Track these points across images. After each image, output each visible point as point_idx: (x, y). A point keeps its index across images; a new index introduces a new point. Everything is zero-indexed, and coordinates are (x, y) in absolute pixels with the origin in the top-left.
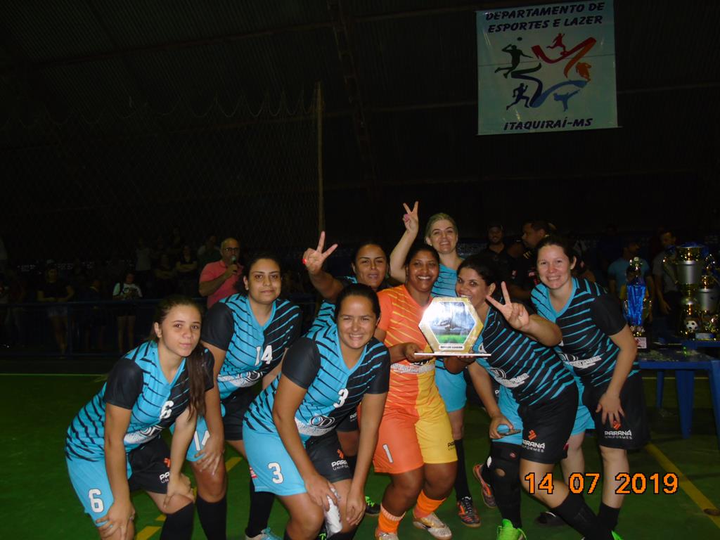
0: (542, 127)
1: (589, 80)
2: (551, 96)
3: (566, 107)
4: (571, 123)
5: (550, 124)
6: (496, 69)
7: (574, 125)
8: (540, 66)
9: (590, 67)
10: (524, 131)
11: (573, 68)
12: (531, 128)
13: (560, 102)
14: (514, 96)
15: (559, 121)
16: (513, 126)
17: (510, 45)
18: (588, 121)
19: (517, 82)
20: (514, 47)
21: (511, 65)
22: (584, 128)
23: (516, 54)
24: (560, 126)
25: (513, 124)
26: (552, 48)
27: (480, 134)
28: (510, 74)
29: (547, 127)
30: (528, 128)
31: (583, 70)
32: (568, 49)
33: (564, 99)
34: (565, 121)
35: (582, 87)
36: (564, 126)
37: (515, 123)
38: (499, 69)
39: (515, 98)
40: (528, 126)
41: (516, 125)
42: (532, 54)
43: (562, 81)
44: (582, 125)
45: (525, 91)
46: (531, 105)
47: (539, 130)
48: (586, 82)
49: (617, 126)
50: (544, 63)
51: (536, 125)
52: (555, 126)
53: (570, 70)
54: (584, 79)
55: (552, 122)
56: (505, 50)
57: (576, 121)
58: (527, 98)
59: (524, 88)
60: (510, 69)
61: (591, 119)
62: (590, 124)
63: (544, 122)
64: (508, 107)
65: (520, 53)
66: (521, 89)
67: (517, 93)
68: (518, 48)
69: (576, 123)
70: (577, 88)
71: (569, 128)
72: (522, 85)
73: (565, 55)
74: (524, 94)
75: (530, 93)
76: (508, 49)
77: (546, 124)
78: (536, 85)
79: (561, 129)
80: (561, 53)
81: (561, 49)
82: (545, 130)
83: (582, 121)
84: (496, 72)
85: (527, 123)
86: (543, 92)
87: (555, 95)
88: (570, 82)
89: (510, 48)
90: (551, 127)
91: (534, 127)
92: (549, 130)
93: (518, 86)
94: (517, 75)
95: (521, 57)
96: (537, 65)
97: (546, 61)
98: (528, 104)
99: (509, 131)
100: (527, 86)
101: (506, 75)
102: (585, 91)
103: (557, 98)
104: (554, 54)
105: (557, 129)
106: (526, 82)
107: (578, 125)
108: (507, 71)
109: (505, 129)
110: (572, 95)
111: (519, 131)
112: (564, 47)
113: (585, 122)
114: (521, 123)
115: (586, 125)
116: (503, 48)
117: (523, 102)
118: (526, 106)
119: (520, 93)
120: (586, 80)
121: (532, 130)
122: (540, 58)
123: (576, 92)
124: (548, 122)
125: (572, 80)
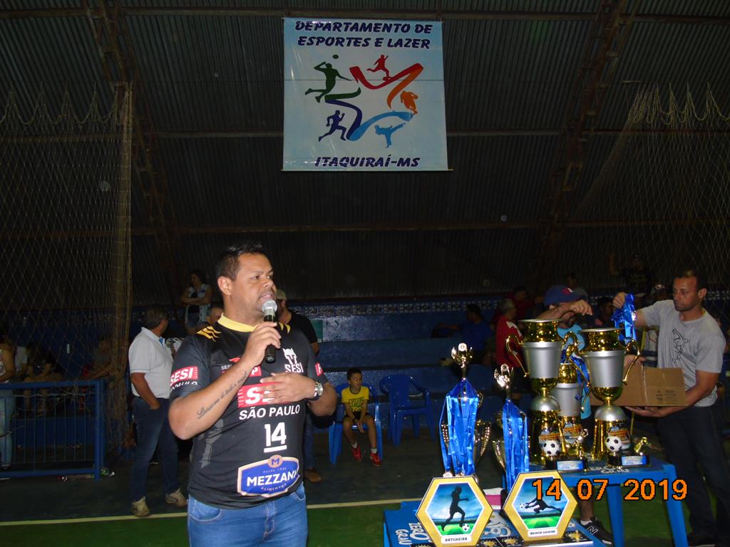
0: (361, 165)
1: (416, 112)
2: (372, 129)
3: (389, 143)
4: (396, 162)
5: (370, 161)
6: (307, 90)
7: (398, 165)
8: (359, 92)
9: (416, 97)
10: (340, 169)
11: (397, 98)
12: (349, 165)
13: (383, 136)
14: (328, 125)
15: (381, 159)
16: (326, 161)
17: (324, 63)
18: (414, 160)
19: (332, 109)
20: (329, 66)
21: (325, 88)
22: (410, 169)
23: (331, 74)
24: (382, 165)
25: (326, 159)
26: (374, 71)
27: (285, 169)
28: (323, 98)
29: (367, 165)
30: (345, 165)
31: (409, 100)
32: (392, 75)
33: (388, 132)
34: (389, 159)
35: (408, 120)
36: (387, 165)
37: (330, 158)
38: (310, 91)
39: (330, 127)
40: (344, 162)
41: (330, 160)
42: (350, 76)
43: (386, 112)
44: (408, 165)
45: (341, 119)
46: (348, 137)
47: (358, 168)
48: (412, 115)
49: (446, 169)
50: (363, 88)
51: (354, 163)
52: (376, 165)
53: (394, 99)
54: (410, 111)
55: (374, 160)
56: (318, 68)
57: (401, 160)
58: (344, 129)
59: (340, 116)
60: (324, 92)
61: (419, 159)
62: (417, 164)
63: (363, 159)
64: (320, 138)
65: (335, 73)
66: (336, 118)
67: (331, 121)
68: (333, 68)
69: (401, 162)
70: (402, 121)
71: (393, 168)
72: (338, 112)
73: (388, 80)
74: (340, 124)
75: (347, 122)
76: (321, 67)
77: (365, 162)
78: (355, 113)
79: (384, 169)
80: (384, 79)
81: (384, 74)
82: (364, 169)
83: (408, 160)
84: (306, 93)
85: (342, 160)
86: (362, 123)
87: (377, 127)
88: (394, 114)
89: (324, 67)
90: (372, 166)
91: (353, 165)
92: (370, 169)
93: (333, 113)
94: (332, 100)
95: (337, 77)
96: (356, 90)
97: (367, 87)
98: (345, 138)
99: (321, 168)
100: (343, 115)
101: (318, 99)
102: (411, 124)
103: (380, 131)
104: (376, 78)
105: (378, 168)
106: (342, 109)
107: (403, 165)
108: (320, 93)
109: (317, 165)
110: (396, 128)
111: (333, 168)
112: (387, 72)
113: (412, 162)
114: (335, 159)
115: (412, 165)
116: (315, 66)
117: (338, 133)
118: (342, 138)
119: (335, 122)
120: (413, 112)
121: (349, 168)
122: (359, 81)
123: (401, 126)
124: (368, 159)
125: (397, 111)
